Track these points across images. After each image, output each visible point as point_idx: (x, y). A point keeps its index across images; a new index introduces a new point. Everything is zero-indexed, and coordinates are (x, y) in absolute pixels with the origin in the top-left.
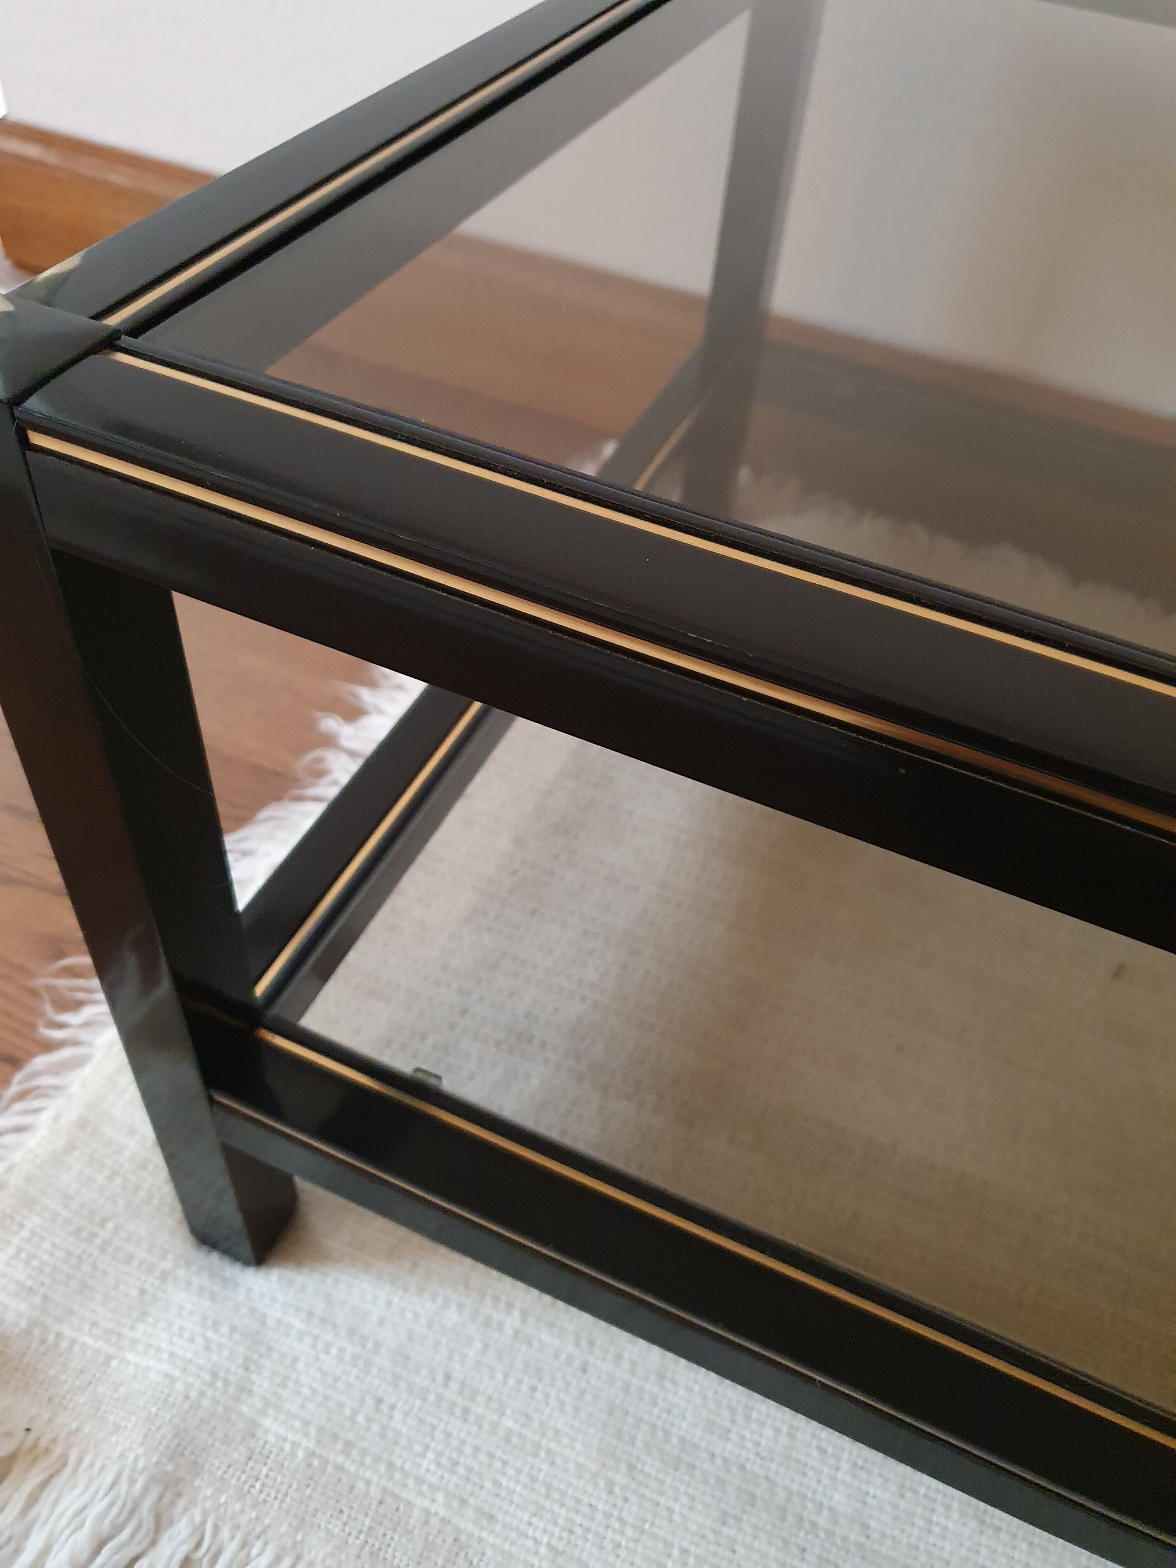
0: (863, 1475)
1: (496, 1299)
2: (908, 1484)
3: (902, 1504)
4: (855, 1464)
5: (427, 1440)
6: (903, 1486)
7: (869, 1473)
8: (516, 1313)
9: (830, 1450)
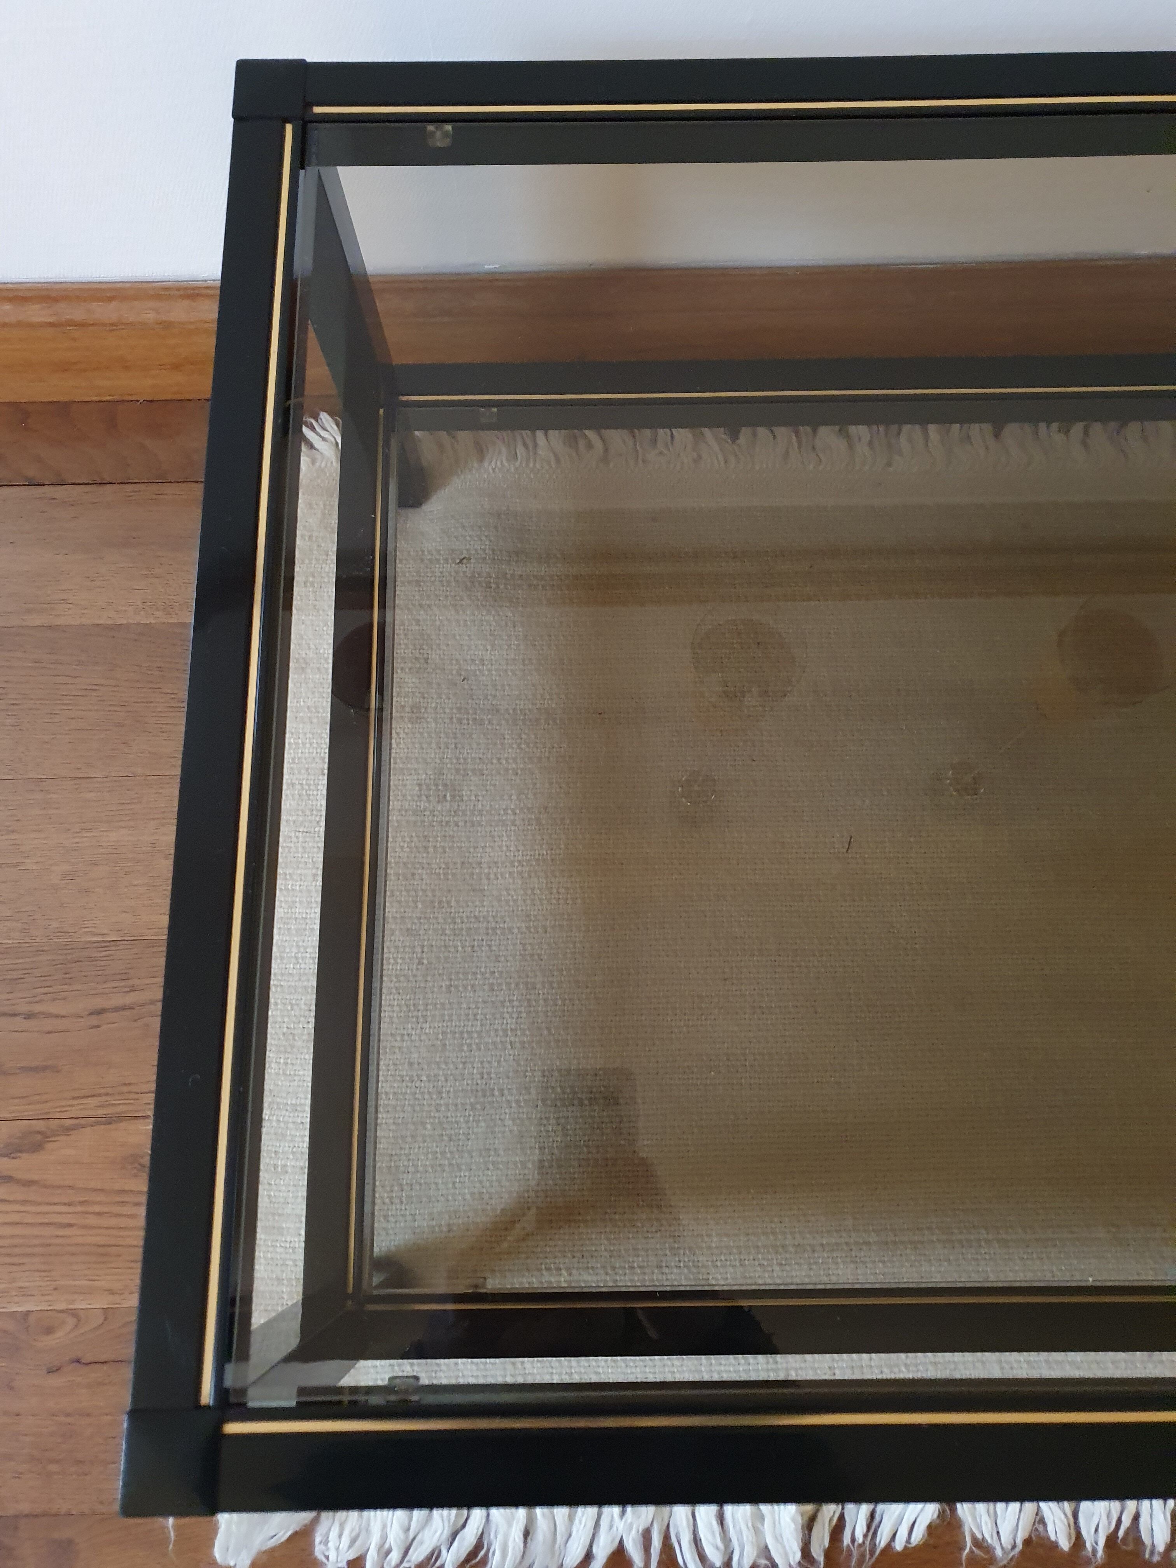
0: (788, 1268)
1: (548, 1269)
2: (812, 1261)
3: (812, 1273)
4: (781, 1264)
5: (550, 1370)
6: (810, 1264)
7: (790, 1265)
8: (564, 1272)
9: (766, 1263)
